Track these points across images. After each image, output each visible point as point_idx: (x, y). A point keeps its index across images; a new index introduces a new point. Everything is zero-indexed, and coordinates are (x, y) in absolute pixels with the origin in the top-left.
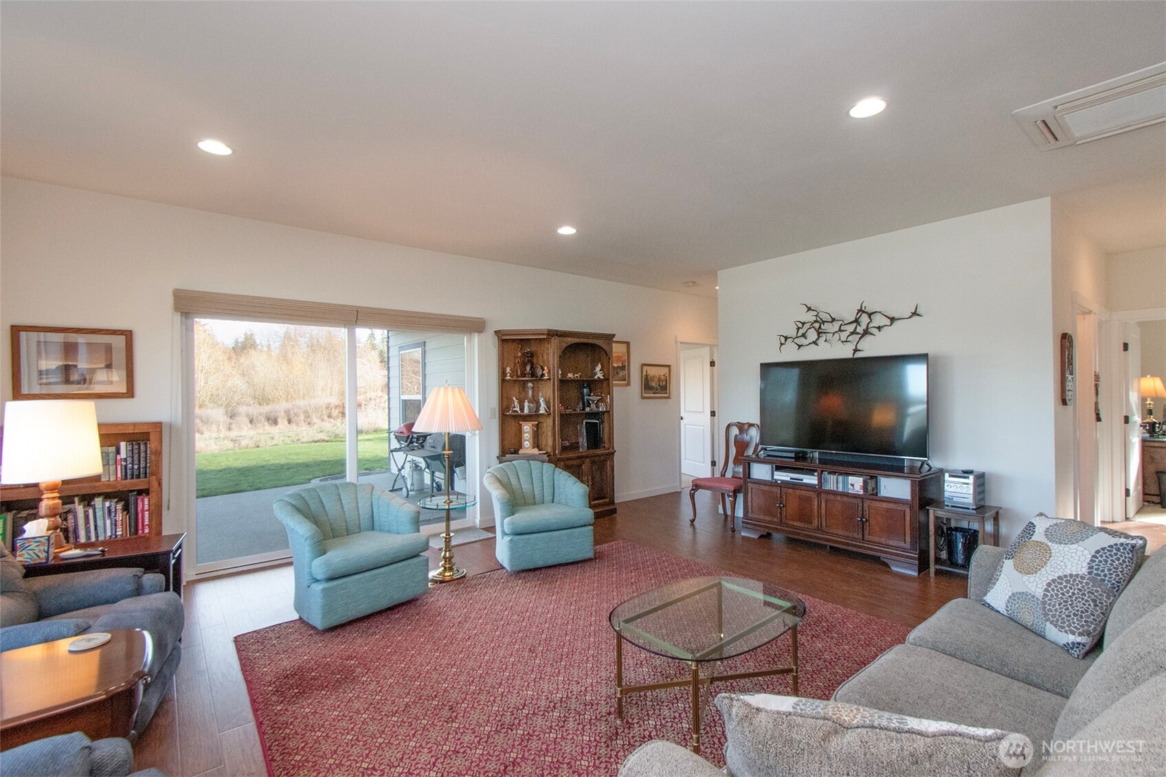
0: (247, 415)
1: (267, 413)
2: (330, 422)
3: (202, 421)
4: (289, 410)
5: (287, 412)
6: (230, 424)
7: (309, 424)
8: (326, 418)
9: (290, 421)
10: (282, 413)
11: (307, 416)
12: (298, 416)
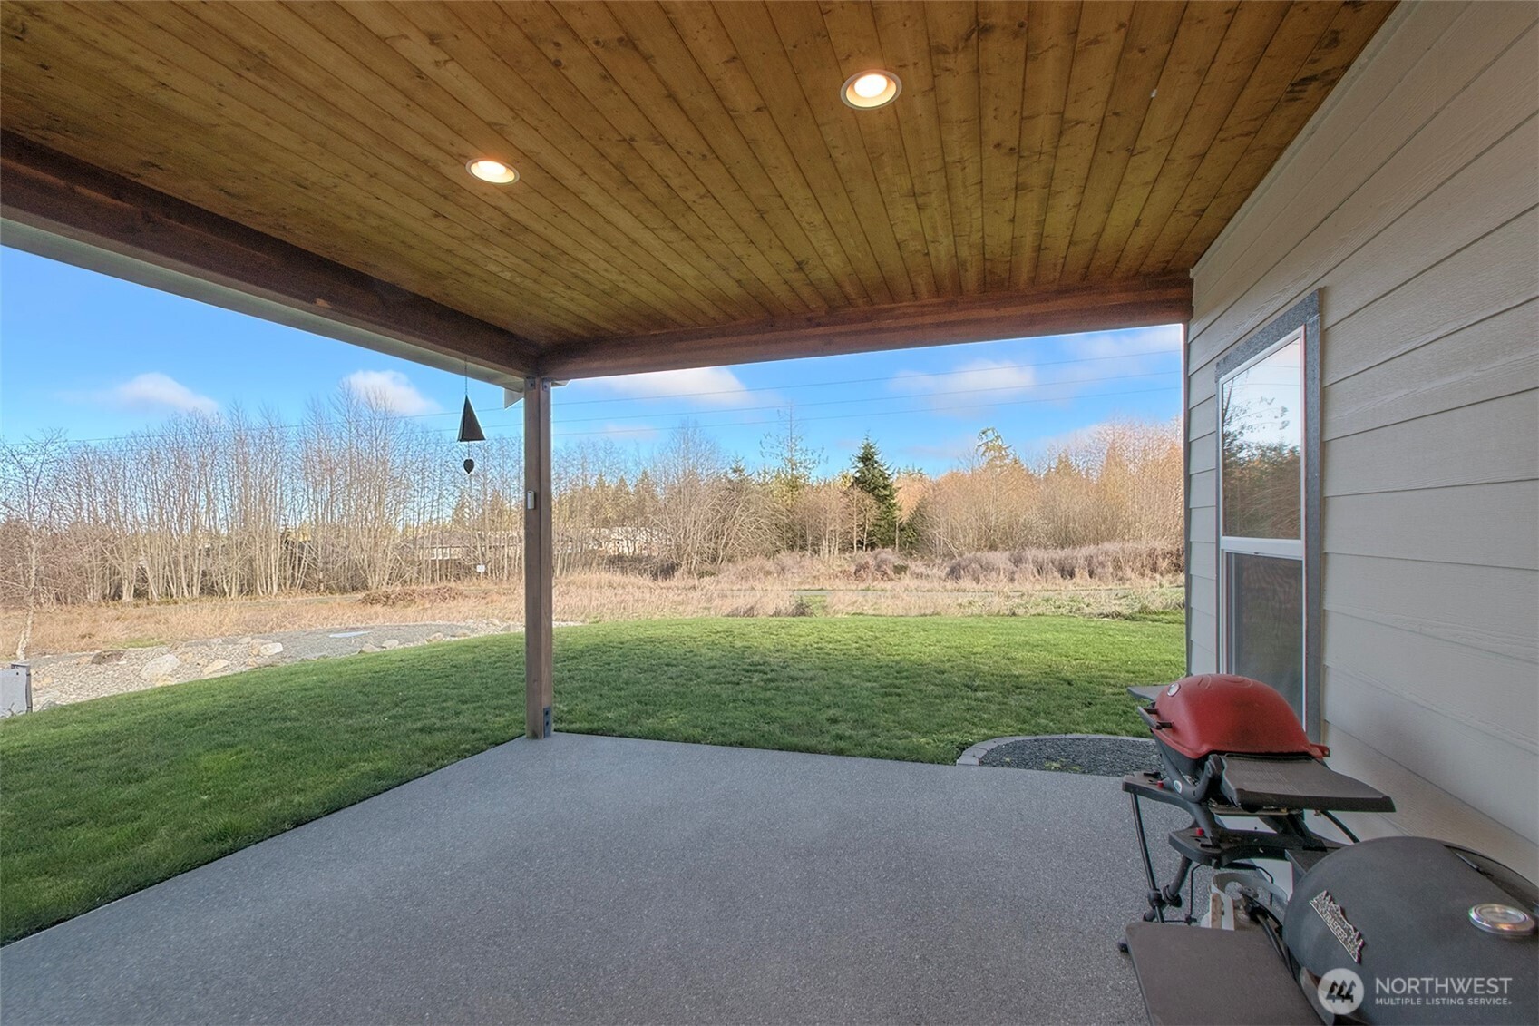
0: (1035, 562)
1: (1060, 560)
2: (1152, 578)
3: (982, 567)
4: (1092, 557)
5: (1089, 559)
6: (1013, 573)
7: (1120, 579)
8: (1148, 572)
9: (1091, 574)
10: (1082, 561)
11: (1118, 566)
12: (1104, 567)
